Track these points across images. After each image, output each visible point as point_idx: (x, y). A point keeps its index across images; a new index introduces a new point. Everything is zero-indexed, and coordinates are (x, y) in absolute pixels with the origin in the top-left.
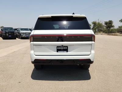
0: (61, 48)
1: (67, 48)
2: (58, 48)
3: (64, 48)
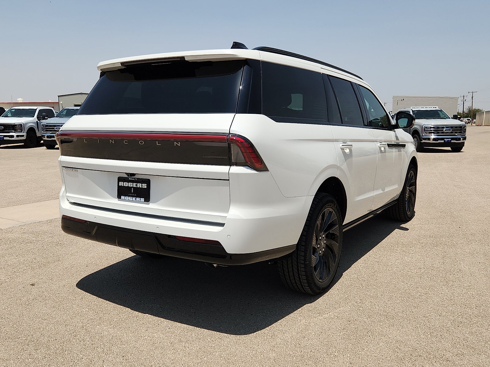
0: (130, 185)
1: (146, 187)
2: (120, 185)
3: (139, 185)
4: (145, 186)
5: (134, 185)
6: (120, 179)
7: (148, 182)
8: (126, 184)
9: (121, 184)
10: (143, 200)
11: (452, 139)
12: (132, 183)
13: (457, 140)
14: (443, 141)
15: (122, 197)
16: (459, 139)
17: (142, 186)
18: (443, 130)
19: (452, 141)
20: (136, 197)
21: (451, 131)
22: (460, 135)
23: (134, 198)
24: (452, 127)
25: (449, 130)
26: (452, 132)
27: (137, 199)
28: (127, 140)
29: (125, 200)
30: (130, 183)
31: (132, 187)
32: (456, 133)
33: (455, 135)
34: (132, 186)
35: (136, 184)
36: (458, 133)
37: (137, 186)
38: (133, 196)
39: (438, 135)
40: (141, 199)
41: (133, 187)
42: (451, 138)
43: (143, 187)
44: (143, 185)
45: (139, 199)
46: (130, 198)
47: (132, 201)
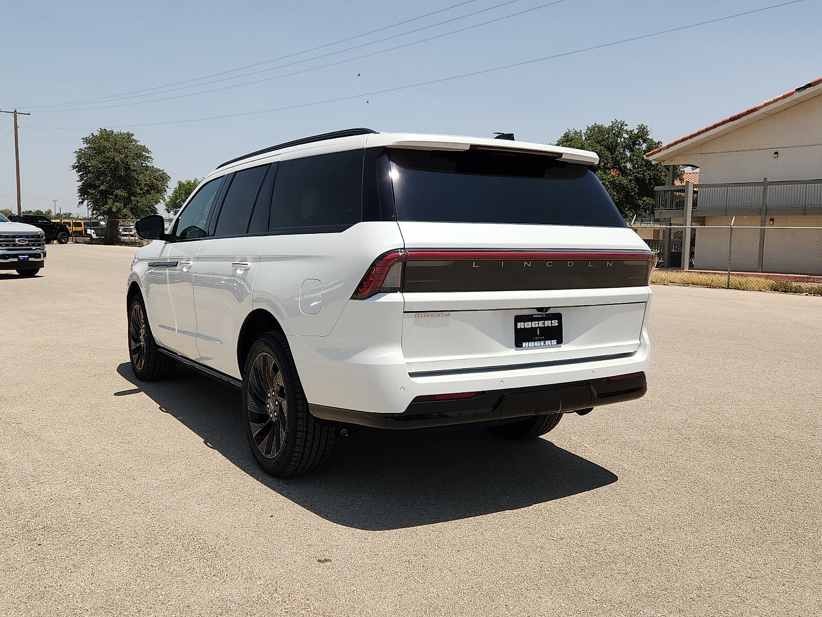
0: (535, 324)
1: (557, 324)
2: (519, 327)
3: (548, 323)
4: (555, 323)
5: (541, 324)
6: (518, 319)
7: (558, 317)
8: (528, 325)
9: (520, 325)
10: (554, 342)
11: (30, 256)
12: (537, 322)
13: (36, 258)
14: (16, 260)
15: (524, 344)
16: (40, 257)
17: (551, 323)
18: (15, 241)
19: (30, 259)
20: (545, 340)
21: (27, 242)
22: (39, 249)
23: (542, 343)
24: (27, 237)
25: (24, 240)
26: (28, 245)
27: (547, 342)
28: (550, 261)
29: (529, 348)
30: (533, 323)
31: (537, 328)
32: (34, 245)
33: (31, 249)
34: (537, 326)
35: (543, 322)
36: (37, 246)
37: (544, 324)
38: (540, 340)
39: (7, 250)
40: (552, 341)
41: (539, 327)
42: (28, 254)
43: (553, 325)
44: (553, 321)
45: (550, 341)
46: (536, 343)
47: (540, 347)
